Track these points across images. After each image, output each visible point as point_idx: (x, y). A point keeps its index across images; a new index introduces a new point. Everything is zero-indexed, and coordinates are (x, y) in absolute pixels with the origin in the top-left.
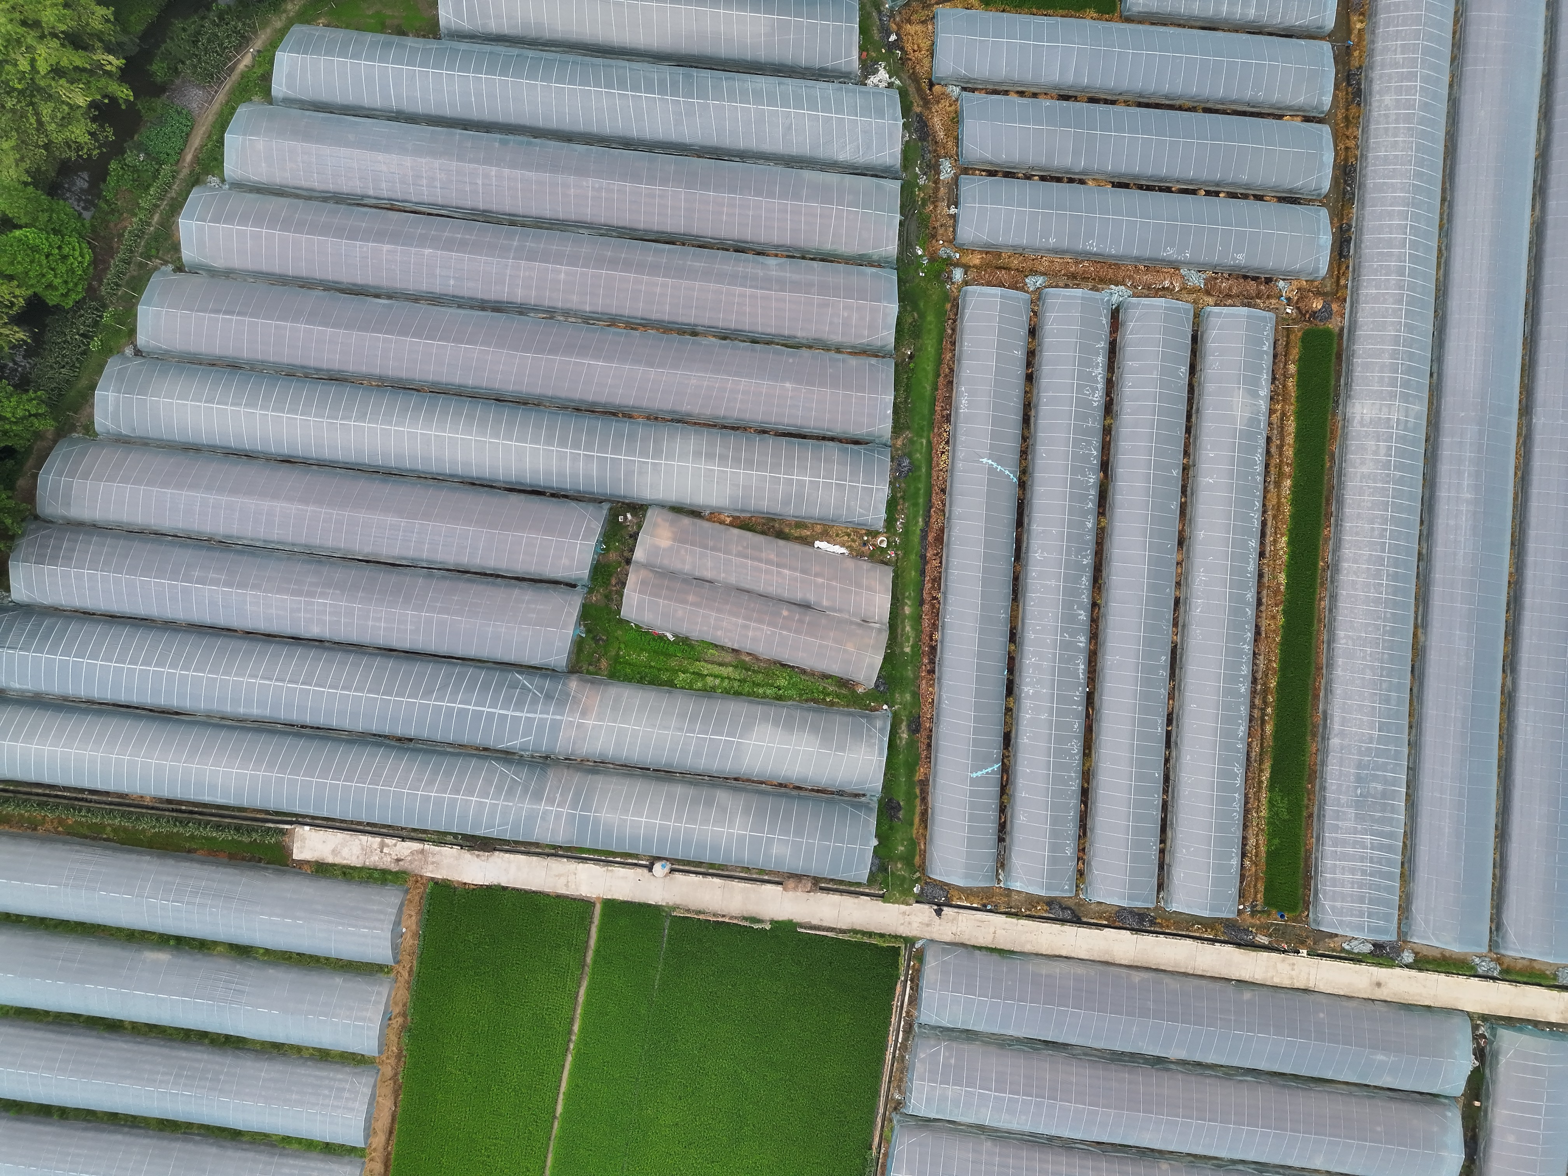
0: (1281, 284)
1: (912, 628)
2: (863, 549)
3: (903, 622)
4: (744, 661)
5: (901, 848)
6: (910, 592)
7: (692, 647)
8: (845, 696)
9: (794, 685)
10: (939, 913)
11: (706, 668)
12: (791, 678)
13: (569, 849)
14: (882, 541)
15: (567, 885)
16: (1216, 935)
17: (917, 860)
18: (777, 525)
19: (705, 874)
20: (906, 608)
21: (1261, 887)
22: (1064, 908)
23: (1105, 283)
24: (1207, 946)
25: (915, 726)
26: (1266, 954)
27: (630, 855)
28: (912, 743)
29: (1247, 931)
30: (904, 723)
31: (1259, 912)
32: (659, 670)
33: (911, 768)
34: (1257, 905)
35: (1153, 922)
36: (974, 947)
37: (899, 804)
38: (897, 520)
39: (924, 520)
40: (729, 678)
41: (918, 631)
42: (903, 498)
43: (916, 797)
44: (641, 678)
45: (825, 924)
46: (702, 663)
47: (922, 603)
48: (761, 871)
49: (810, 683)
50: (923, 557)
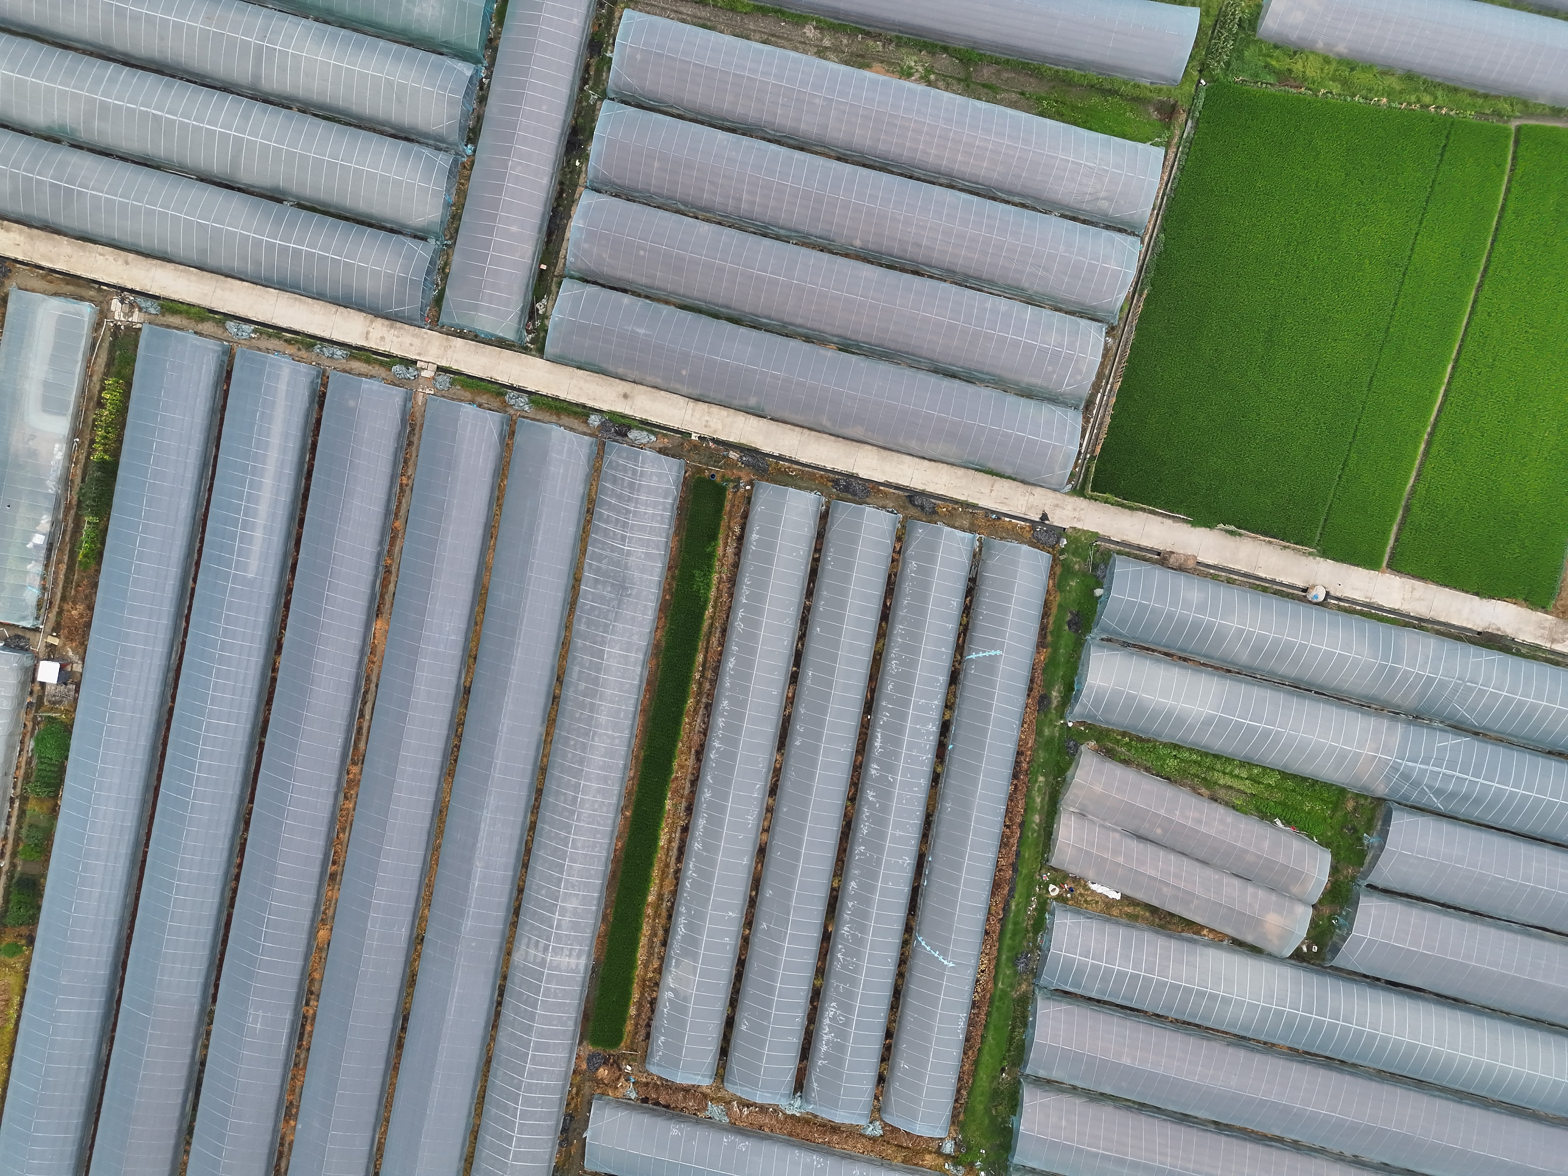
0: (633, 1095)
1: (1034, 801)
2: (1072, 885)
3: (1042, 807)
4: (1207, 788)
5: (1073, 583)
6: (1031, 836)
7: (1257, 808)
8: (1110, 741)
9: (1159, 758)
10: (1044, 517)
11: (1247, 786)
12: (1162, 766)
13: (1406, 625)
14: (1054, 891)
15: (1413, 589)
16: (777, 463)
17: (1058, 570)
18: (1157, 920)
19: (1273, 582)
20: (1038, 821)
21: (727, 506)
22: (922, 507)
23: (804, 1118)
24: (786, 453)
25: (1043, 701)
26: (731, 440)
27: (1345, 610)
28: (1049, 686)
29: (747, 464)
30: (1053, 706)
31: (732, 481)
32: (1294, 791)
33: (1052, 662)
34: (734, 487)
35: (836, 482)
36: (1014, 480)
37: (1070, 627)
38: (1034, 910)
39: (1010, 908)
40: (1224, 773)
41: (1028, 796)
42: (1027, 931)
43: (1051, 633)
44: (1313, 785)
45: (1160, 519)
46: (1249, 791)
47: (1022, 825)
48: (1214, 577)
49: (1144, 758)
50: (1015, 870)
